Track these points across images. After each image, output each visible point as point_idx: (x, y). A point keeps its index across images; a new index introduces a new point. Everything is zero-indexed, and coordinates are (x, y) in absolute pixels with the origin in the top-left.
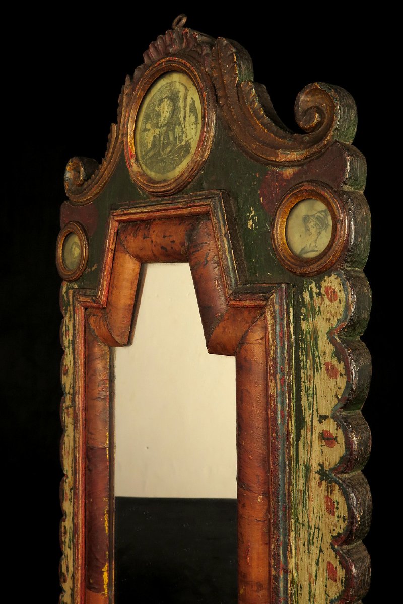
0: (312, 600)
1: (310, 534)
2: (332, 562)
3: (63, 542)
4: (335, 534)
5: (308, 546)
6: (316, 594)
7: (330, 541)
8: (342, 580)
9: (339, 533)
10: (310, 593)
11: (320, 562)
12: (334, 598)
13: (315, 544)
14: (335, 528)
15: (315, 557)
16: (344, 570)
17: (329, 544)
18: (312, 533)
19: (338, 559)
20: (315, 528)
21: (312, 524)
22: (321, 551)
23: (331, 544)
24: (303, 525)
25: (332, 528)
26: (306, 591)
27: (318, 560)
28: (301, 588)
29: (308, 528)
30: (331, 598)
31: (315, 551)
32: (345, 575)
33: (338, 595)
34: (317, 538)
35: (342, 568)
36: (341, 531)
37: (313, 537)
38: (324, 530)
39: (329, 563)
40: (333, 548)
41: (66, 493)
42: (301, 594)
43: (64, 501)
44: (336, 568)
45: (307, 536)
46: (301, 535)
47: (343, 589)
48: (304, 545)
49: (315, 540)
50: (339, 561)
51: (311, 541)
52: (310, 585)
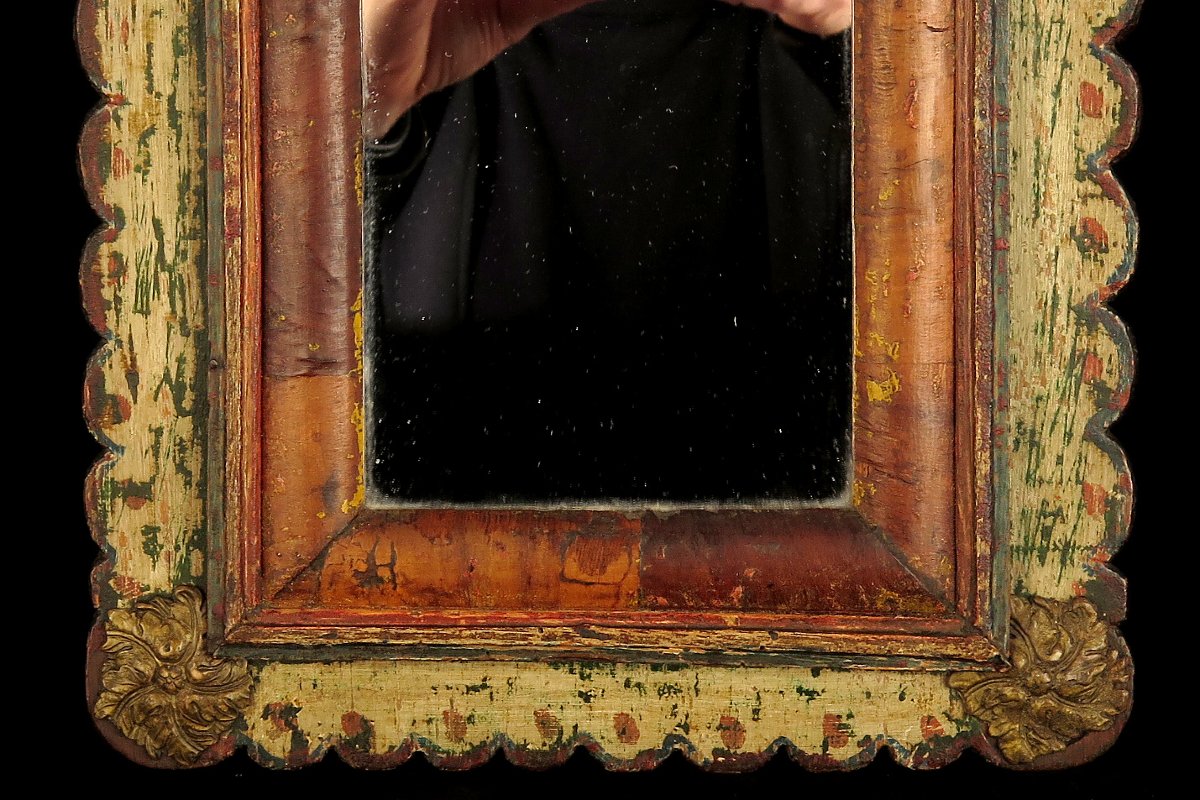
0: (1041, 172)
1: (1038, 39)
2: (1091, 81)
3: (106, 305)
4: (1100, 22)
5: (1035, 65)
6: (1053, 155)
7: (1087, 40)
8: (1114, 109)
9: (1109, 20)
10: (1037, 160)
11: (1063, 90)
12: (1094, 151)
13: (1052, 55)
14: (1100, 11)
15: (1049, 84)
16: (1120, 88)
17: (1085, 47)
18: (1045, 34)
19: (1106, 71)
20: (1052, 22)
21: (1045, 19)
22: (1066, 65)
23: (1090, 46)
24: (1022, 24)
25: (1092, 13)
26: (1028, 157)
27: (1059, 87)
28: (1015, 154)
29: (1037, 27)
30: (1088, 152)
31: (1050, 70)
32: (1123, 96)
33: (1104, 141)
34: (1056, 42)
35: (1116, 87)
36: (1115, 14)
37: (1048, 43)
38: (1074, 20)
39: (1085, 85)
40: (1096, 53)
41: (119, 152)
42: (1015, 169)
43: (111, 180)
44: (1100, 89)
45: (1032, 45)
46: (1017, 46)
47: (1117, 124)
48: (1025, 64)
49: (1052, 47)
50: (1108, 74)
51: (1042, 53)
52: (1037, 143)
